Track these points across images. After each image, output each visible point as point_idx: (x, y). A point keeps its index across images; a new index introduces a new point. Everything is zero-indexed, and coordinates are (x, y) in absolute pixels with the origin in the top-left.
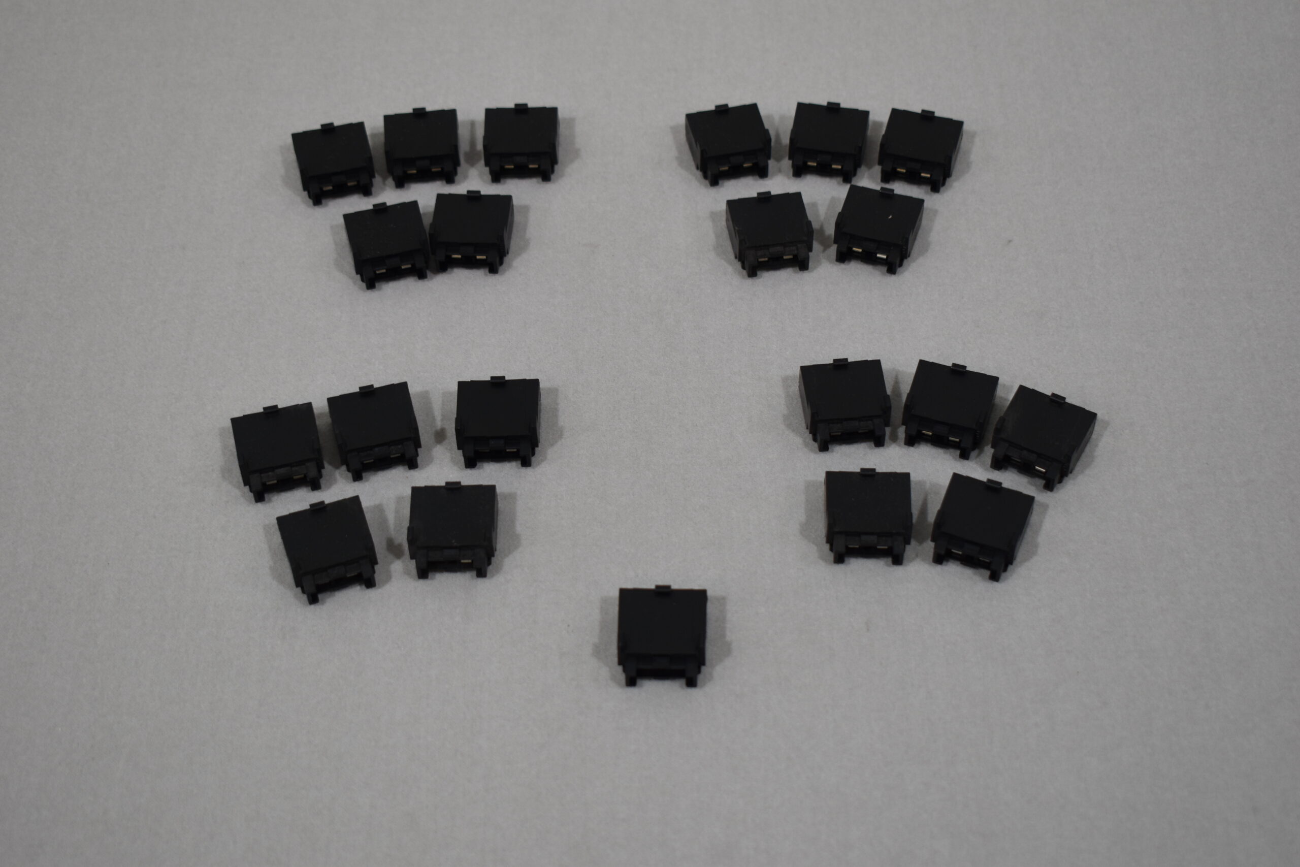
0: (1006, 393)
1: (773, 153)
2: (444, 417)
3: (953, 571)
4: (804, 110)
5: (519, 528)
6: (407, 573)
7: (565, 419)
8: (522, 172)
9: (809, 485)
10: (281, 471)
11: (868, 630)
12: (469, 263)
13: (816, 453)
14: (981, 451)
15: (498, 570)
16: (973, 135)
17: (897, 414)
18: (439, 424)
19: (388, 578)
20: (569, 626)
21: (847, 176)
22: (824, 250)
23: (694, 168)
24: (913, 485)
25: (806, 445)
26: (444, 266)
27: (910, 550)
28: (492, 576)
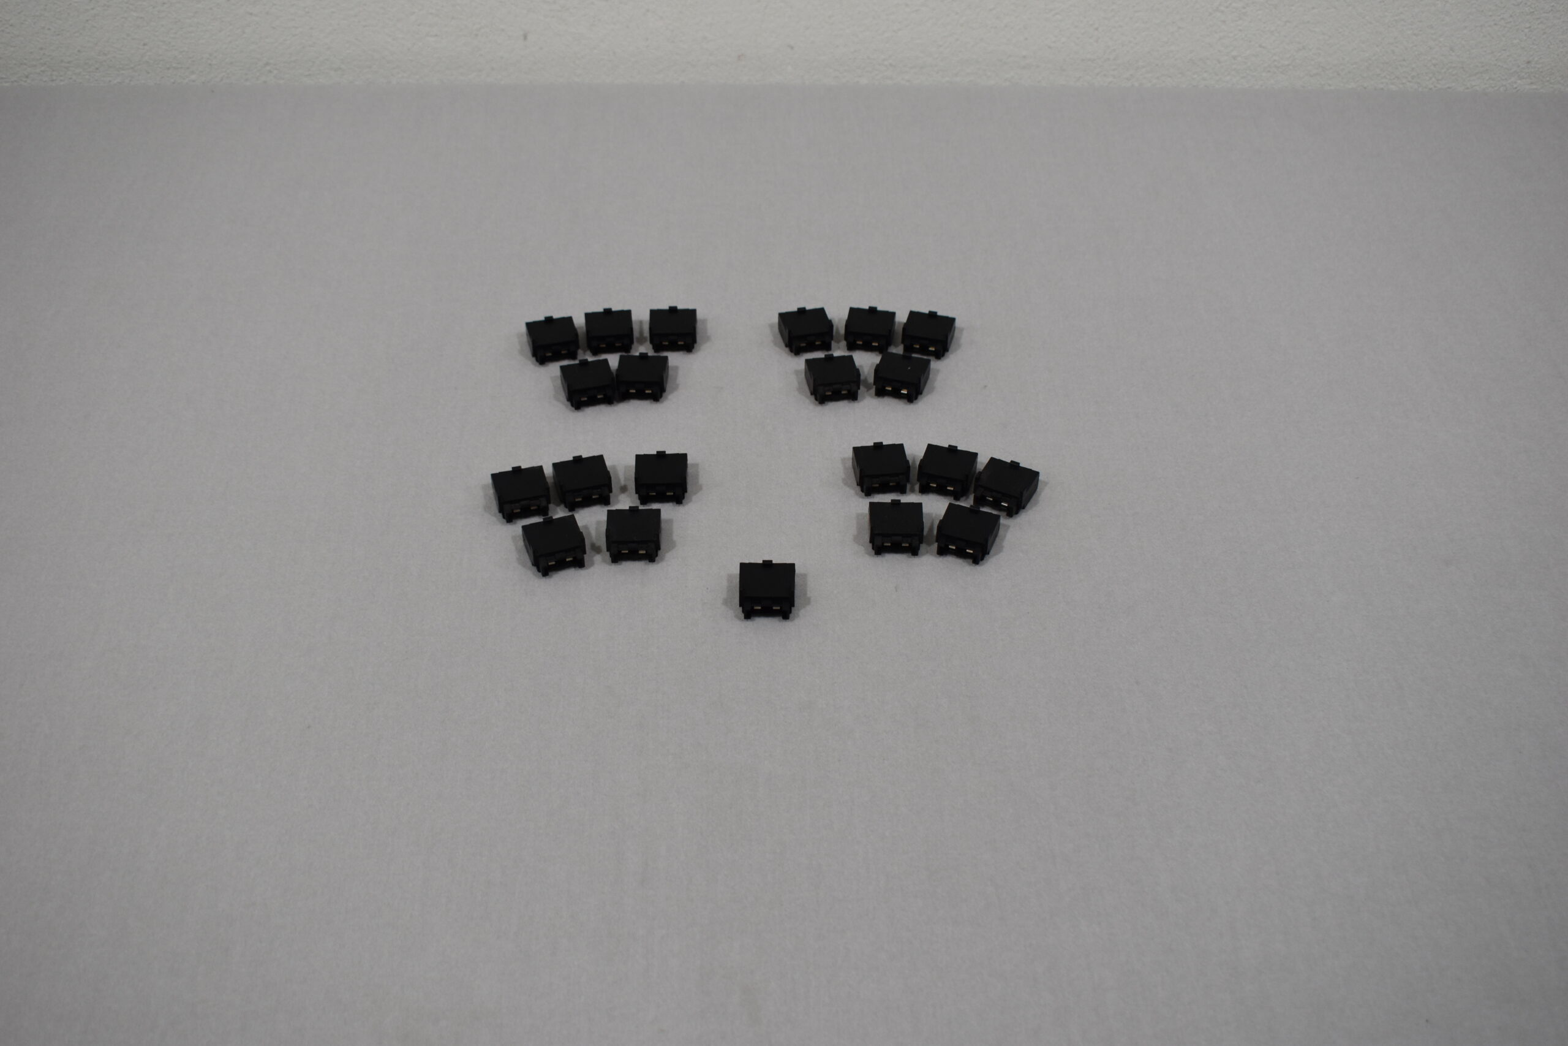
0: (982, 461)
1: (834, 338)
2: (626, 479)
3: (950, 561)
4: (853, 312)
5: (675, 538)
6: (604, 561)
7: (702, 480)
8: (675, 347)
9: (858, 516)
10: (523, 503)
11: (896, 591)
12: (641, 396)
13: (863, 498)
14: (968, 497)
15: (662, 560)
16: (962, 330)
17: (914, 474)
18: (623, 482)
19: (592, 564)
20: (707, 589)
21: (881, 350)
22: (868, 391)
23: (783, 345)
24: (924, 516)
25: (857, 494)
26: (625, 397)
27: (923, 547)
28: (658, 563)
